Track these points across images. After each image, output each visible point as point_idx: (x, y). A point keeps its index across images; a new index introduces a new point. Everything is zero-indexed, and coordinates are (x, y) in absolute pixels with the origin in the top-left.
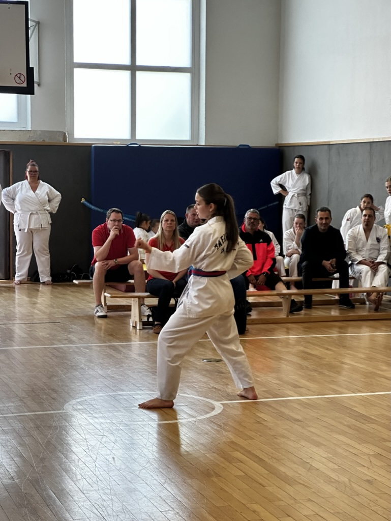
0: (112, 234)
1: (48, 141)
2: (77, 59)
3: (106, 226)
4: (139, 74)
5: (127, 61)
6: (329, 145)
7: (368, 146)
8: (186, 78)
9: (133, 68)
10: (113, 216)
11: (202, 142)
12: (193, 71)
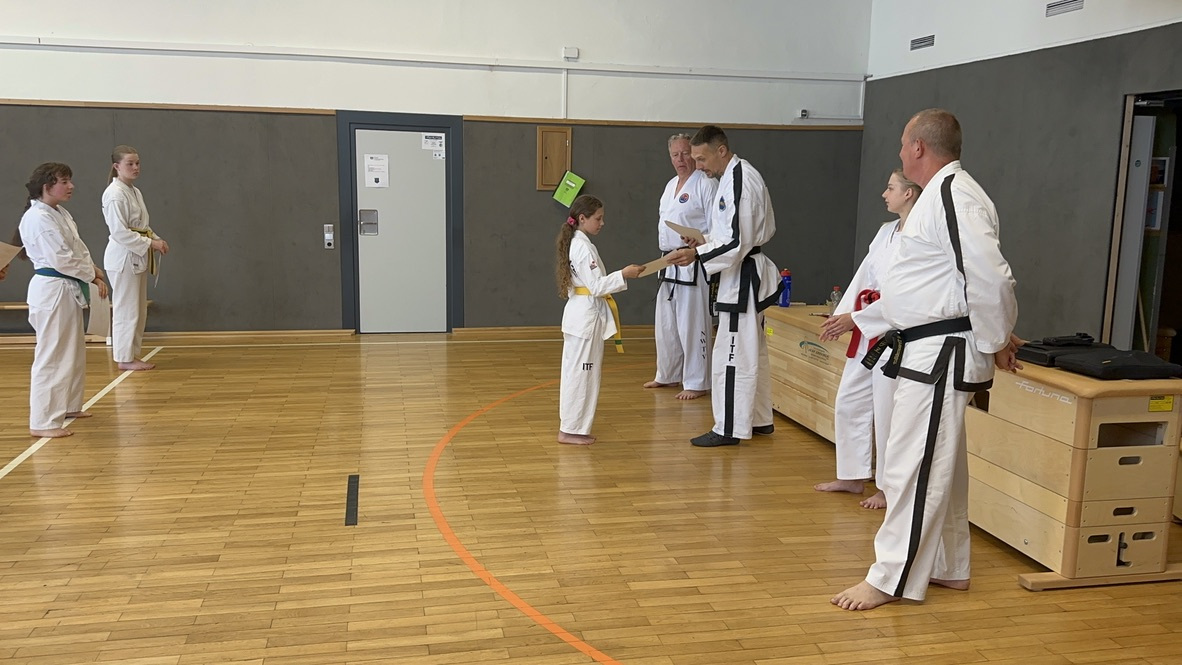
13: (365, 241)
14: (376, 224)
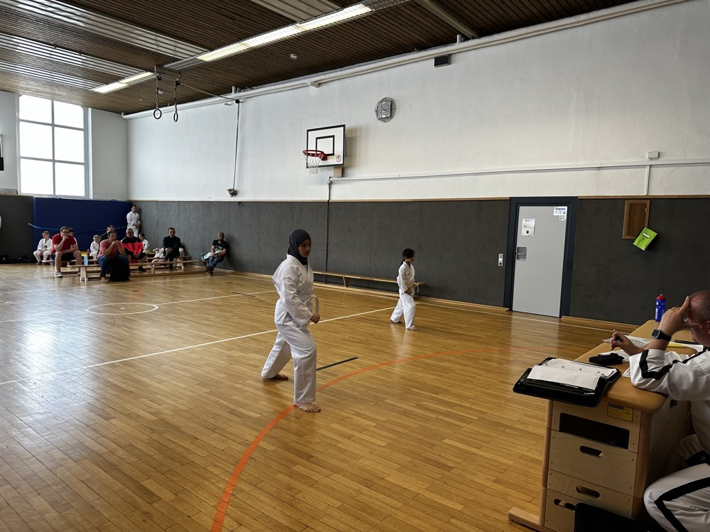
0: (64, 238)
1: (8, 194)
2: (22, 155)
3: (60, 235)
4: (56, 164)
5: (52, 158)
6: (157, 202)
7: (177, 203)
8: (82, 167)
9: (54, 161)
10: (64, 230)
11: (91, 198)
12: (86, 164)
13: (519, 264)
14: (525, 255)
